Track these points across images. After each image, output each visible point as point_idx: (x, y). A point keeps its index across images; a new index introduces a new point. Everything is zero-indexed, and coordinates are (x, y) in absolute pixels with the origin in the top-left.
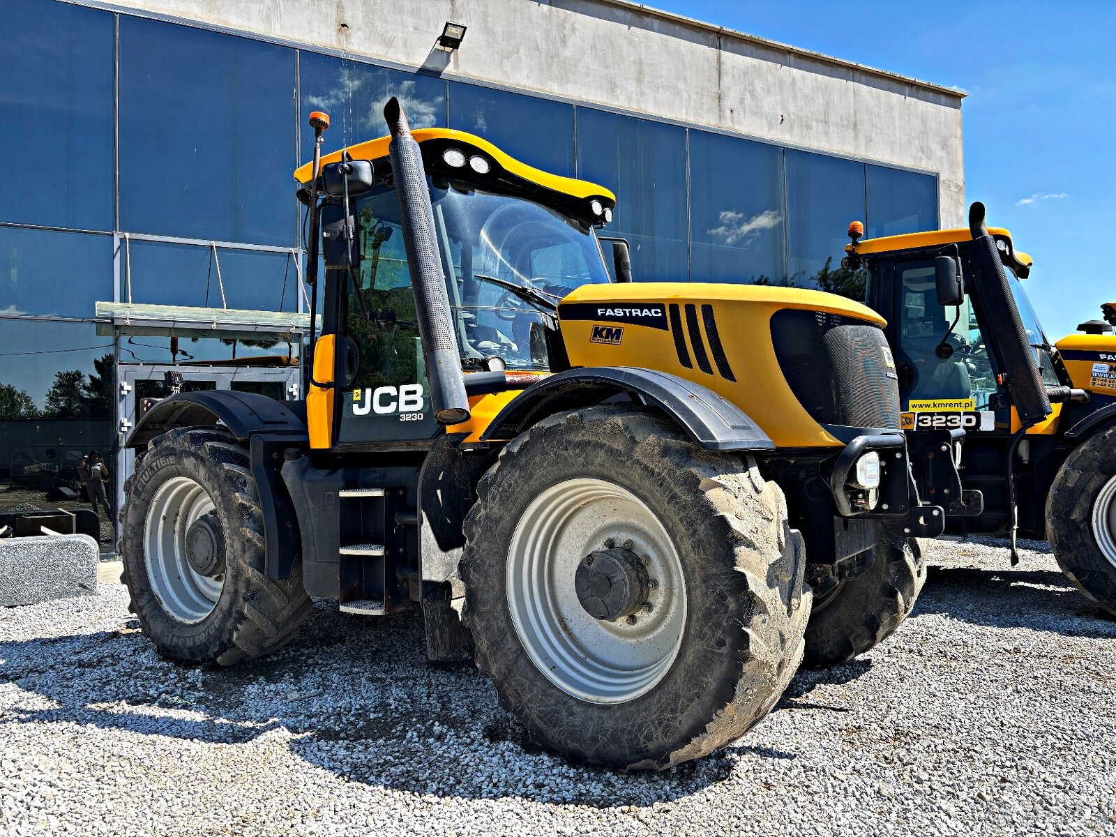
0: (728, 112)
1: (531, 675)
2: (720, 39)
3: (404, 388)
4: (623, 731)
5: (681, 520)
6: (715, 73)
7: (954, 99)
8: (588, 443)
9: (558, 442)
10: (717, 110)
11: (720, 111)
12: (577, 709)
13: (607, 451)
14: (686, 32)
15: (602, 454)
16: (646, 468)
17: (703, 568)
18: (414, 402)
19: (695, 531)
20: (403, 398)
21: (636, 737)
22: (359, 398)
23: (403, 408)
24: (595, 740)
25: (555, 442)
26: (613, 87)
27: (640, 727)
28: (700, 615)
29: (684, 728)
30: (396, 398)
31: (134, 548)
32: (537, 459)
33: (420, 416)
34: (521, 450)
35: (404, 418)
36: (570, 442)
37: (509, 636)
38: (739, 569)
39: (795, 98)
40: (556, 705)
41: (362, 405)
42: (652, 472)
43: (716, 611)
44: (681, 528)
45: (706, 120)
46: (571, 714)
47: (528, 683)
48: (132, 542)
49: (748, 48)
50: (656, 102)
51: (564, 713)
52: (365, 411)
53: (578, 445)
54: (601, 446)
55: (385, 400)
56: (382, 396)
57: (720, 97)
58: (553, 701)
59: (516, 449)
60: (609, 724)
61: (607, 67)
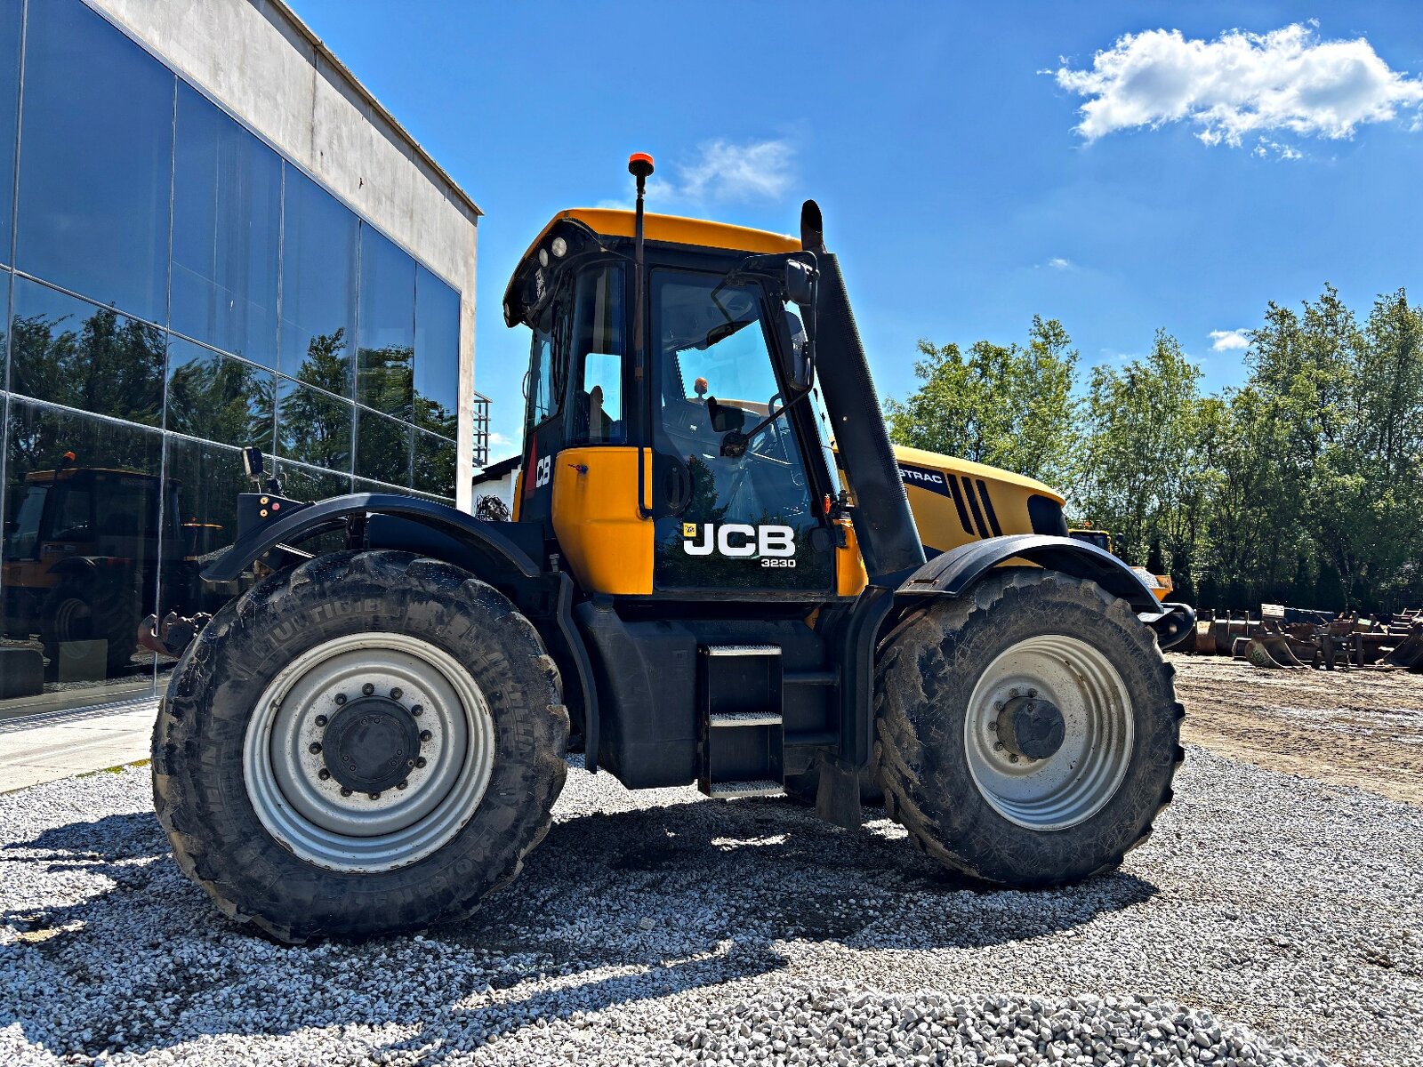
0: (319, 153)
1: (995, 819)
2: (317, 54)
3: (764, 530)
4: (1089, 846)
5: (1140, 667)
6: (310, 97)
7: (472, 212)
8: (1066, 604)
9: (1035, 602)
10: (309, 142)
11: (312, 149)
12: (1042, 839)
13: (1082, 612)
14: (288, 29)
15: (1078, 614)
16: (1116, 626)
17: (1154, 703)
18: (782, 546)
19: (1151, 676)
20: (764, 540)
21: (1102, 848)
22: (693, 534)
23: (764, 551)
24: (1067, 860)
25: (1032, 602)
26: (216, 69)
27: (1104, 838)
28: (1150, 739)
29: (1137, 831)
30: (754, 540)
31: (223, 761)
32: (1012, 617)
33: (792, 563)
34: (993, 608)
35: (768, 564)
36: (1048, 603)
37: (970, 788)
38: (1177, 701)
39: (371, 162)
40: (1023, 840)
41: (699, 541)
42: (1121, 630)
43: (1164, 735)
44: (1138, 674)
45: (299, 154)
46: (1040, 844)
47: (994, 827)
48: (219, 750)
49: (337, 79)
50: (257, 110)
51: (1033, 846)
52: (707, 550)
53: (1056, 605)
54: (1078, 607)
55: (737, 540)
56: (730, 535)
57: (312, 131)
58: (1019, 838)
59: (986, 607)
60: (1077, 844)
61: (212, 37)
